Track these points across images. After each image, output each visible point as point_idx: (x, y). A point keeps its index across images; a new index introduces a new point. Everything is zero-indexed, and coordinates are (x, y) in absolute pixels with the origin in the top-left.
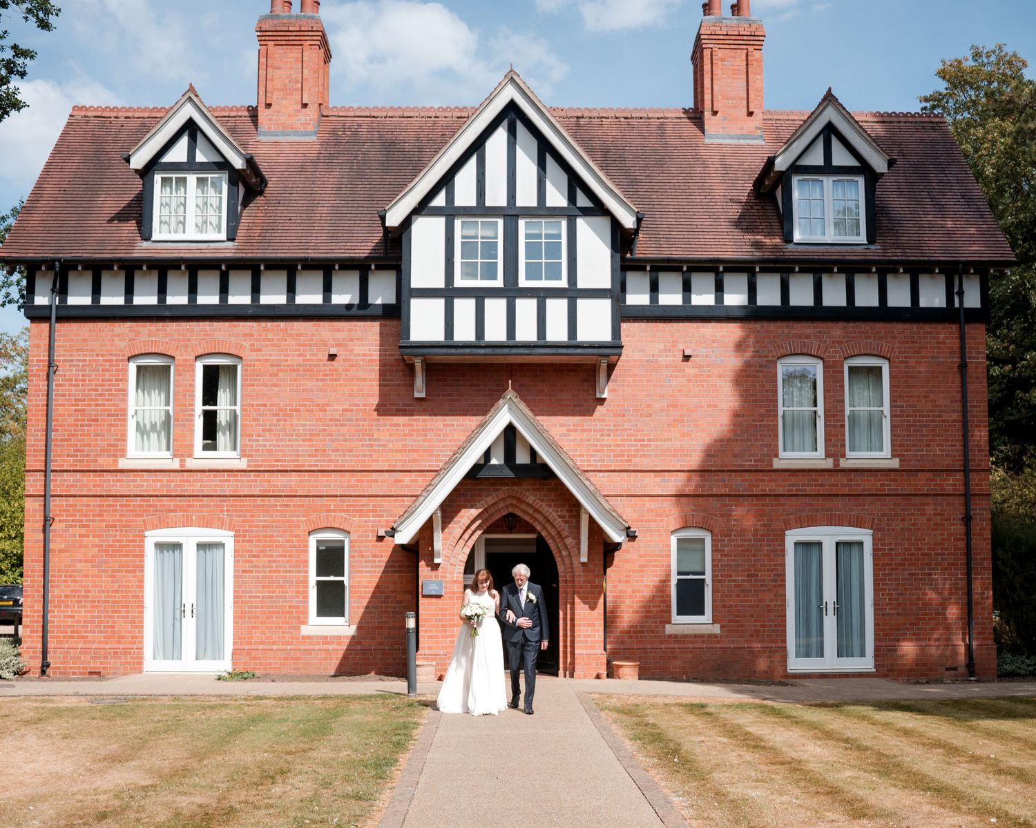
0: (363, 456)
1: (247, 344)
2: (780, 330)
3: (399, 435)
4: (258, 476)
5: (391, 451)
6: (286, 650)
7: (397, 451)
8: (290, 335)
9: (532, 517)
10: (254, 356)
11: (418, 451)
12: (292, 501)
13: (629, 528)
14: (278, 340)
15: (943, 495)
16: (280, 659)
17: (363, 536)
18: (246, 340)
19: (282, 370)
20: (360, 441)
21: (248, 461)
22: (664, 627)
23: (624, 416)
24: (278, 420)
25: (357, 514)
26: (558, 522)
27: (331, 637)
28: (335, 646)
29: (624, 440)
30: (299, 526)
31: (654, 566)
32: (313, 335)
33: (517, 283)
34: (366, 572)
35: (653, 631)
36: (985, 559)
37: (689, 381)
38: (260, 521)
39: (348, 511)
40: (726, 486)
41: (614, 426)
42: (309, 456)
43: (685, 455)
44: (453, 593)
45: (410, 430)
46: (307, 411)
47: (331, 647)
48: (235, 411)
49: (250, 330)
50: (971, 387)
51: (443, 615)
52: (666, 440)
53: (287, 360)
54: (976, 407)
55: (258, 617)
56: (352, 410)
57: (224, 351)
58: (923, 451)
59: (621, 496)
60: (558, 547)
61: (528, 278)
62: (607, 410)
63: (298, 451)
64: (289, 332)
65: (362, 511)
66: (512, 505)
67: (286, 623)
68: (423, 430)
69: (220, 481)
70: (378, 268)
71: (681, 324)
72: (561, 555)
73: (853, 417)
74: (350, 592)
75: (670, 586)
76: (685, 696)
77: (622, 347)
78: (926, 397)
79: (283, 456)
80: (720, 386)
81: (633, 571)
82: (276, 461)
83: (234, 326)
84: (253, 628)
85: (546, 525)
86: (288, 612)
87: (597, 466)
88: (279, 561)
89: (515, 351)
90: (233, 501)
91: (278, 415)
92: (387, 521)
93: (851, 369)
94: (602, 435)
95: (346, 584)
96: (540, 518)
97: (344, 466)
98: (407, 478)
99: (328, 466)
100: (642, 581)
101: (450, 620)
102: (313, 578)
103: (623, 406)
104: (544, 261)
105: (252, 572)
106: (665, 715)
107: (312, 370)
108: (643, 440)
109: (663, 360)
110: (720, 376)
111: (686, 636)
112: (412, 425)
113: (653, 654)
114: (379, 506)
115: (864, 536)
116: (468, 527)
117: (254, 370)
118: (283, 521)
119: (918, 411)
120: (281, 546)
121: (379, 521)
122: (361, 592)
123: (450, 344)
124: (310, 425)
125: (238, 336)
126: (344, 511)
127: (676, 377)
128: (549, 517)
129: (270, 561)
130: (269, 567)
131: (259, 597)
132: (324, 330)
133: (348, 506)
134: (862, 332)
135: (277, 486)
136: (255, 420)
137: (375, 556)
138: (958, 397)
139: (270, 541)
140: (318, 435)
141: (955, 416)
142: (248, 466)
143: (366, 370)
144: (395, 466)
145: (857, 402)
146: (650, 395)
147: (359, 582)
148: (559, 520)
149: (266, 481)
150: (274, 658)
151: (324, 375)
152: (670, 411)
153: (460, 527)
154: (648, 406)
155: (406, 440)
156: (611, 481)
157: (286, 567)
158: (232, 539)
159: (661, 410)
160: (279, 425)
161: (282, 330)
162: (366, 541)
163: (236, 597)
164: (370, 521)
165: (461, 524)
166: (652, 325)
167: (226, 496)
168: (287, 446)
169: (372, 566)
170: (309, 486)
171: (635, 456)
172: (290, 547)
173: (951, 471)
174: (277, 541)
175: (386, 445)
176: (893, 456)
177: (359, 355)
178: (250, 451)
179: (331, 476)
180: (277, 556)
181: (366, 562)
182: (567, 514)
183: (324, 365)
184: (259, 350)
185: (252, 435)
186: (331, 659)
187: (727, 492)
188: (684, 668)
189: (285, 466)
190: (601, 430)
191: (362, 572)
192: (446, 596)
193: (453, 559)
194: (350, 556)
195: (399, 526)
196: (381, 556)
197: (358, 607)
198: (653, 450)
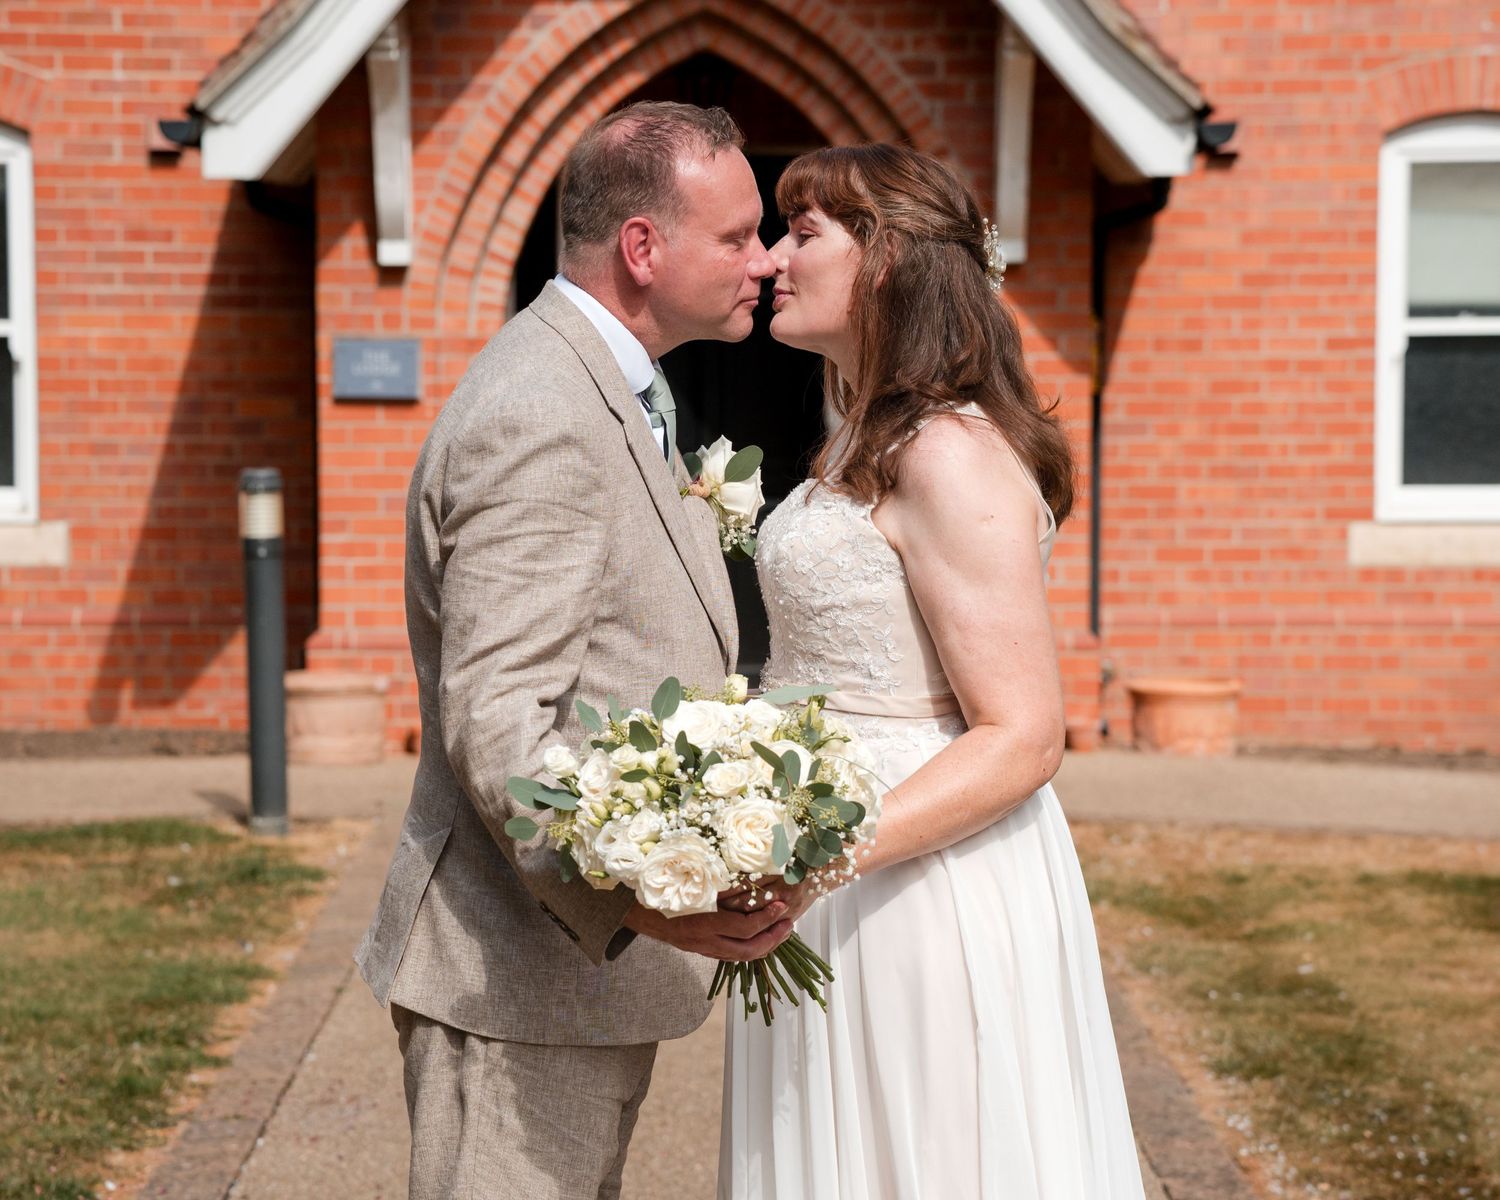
9: (793, 68)
13: (1206, 112)
17: (85, 150)
22: (1343, 535)
25: (58, 54)
26: (902, 91)
31: (1306, 279)
34: (103, 301)
35: (1294, 553)
39: (18, 39)
65: (78, 41)
74: (43, 386)
75: (1369, 365)
76: (1446, 838)
81: (1219, 302)
85: (856, 105)
95: (21, 349)
96: (828, 75)
100: (1255, 344)
106: (1371, 931)
111: (1439, 574)
113: (1292, 650)
114: (150, 21)
116: (524, 113)
121: (154, 87)
122: (81, 386)
128: (868, 71)
137: (137, 235)
147: (72, 342)
148: (908, 82)
153: (491, 112)
162: (101, 172)
164: (112, 86)
165: (492, 99)
169: (129, 279)
181: (103, 257)
182: (939, 58)
188: (1429, 706)
191: (83, 300)
192: (428, 402)
193: (464, 253)
194: (41, 235)
195: (219, 98)
196: (168, 237)
197: (73, 449)
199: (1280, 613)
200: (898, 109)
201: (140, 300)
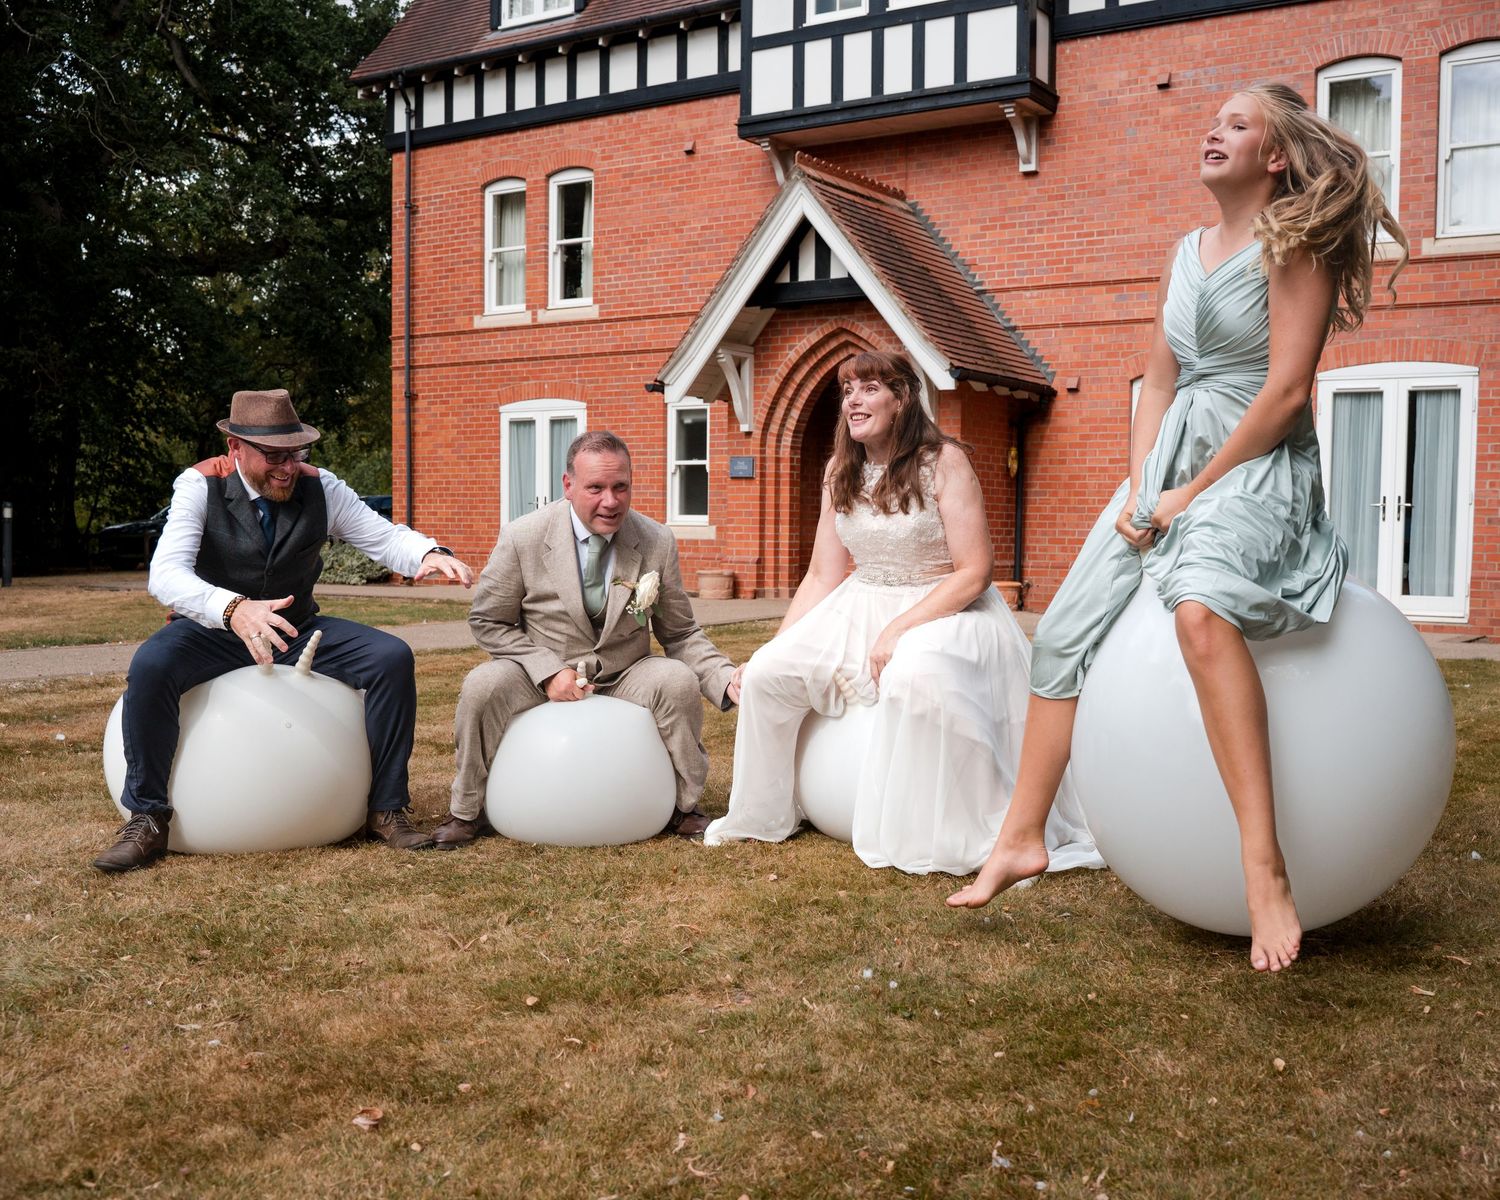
23: (1064, 197)
29: (1063, 237)
52: (1126, 231)
94: (1031, 232)
103: (1063, 181)
108: (1092, 235)
109: (1126, 98)
115: (1464, 378)
127: (1146, 123)
146: (1103, 160)
152: (1133, 182)
154: (1101, 177)
156: (1043, 303)
159: (1120, 183)
166: (1110, 39)
171: (1079, 261)
198: (1104, 250)
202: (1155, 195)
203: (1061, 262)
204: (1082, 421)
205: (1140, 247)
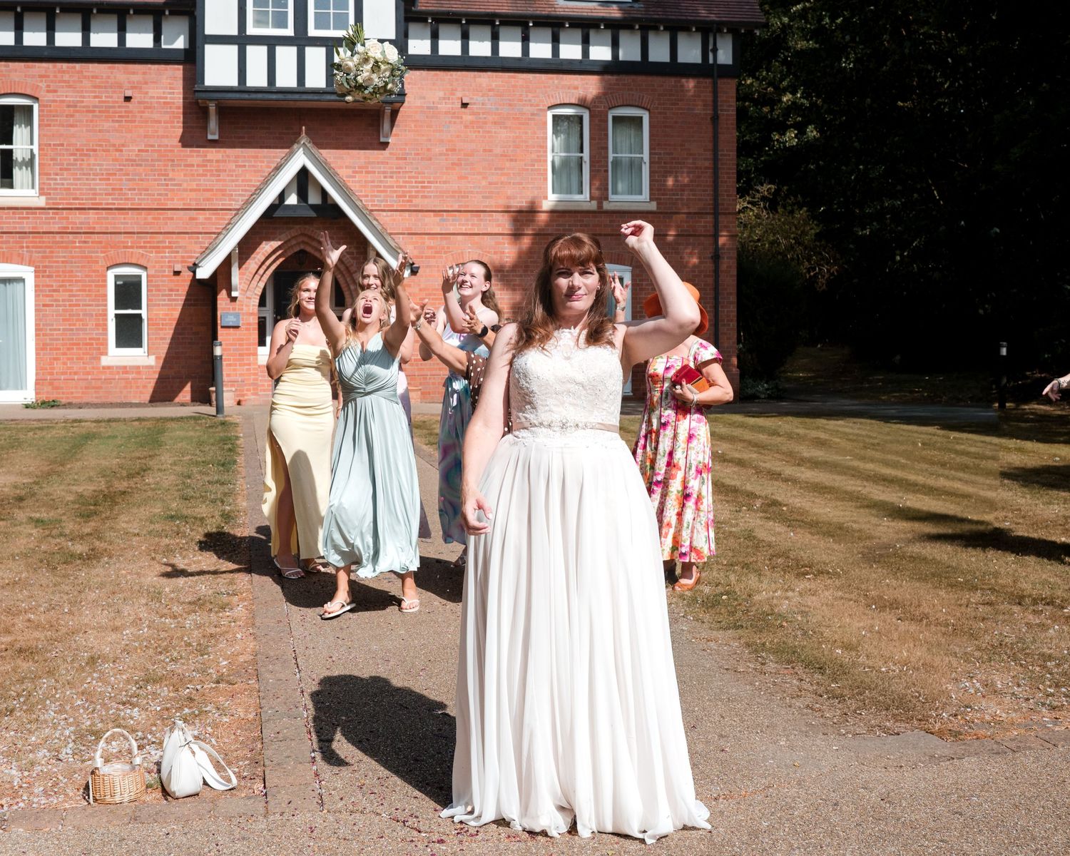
0: (159, 195)
1: (43, 85)
2: (551, 81)
3: (193, 175)
4: (57, 214)
5: (185, 190)
6: (87, 379)
7: (191, 190)
8: (85, 77)
10: (50, 96)
11: (212, 190)
12: (90, 238)
13: (413, 264)
14: (74, 82)
15: (695, 235)
16: (81, 388)
17: (160, 272)
18: (42, 81)
19: (77, 111)
20: (155, 180)
21: (47, 199)
23: (405, 159)
24: (75, 160)
25: (154, 250)
26: (347, 259)
27: (130, 367)
28: (134, 375)
29: (406, 182)
30: (97, 262)
31: (433, 299)
32: (109, 77)
33: (307, 32)
34: (163, 305)
36: (731, 294)
37: (466, 127)
38: (59, 257)
39: (145, 247)
40: (499, 225)
41: (397, 168)
42: (106, 194)
43: (462, 197)
44: (249, 324)
45: (204, 171)
46: (103, 151)
47: (130, 376)
48: (32, 150)
49: (46, 71)
50: (722, 137)
51: (240, 345)
52: (445, 182)
53: (83, 102)
54: (726, 155)
55: (59, 349)
56: (147, 151)
57: (20, 92)
58: (677, 195)
59: (404, 234)
60: (346, 282)
61: (317, 27)
62: (391, 154)
63: (95, 189)
64: (85, 74)
65: (158, 247)
66: (303, 242)
67: (87, 354)
68: (216, 170)
69: (19, 218)
70: (172, 13)
71: (459, 73)
72: (349, 289)
73: (616, 163)
74: (148, 325)
77: (405, 95)
78: (682, 145)
79: (81, 194)
80: (495, 133)
82: (74, 199)
83: (28, 67)
84: (55, 359)
86: (87, 344)
87: (380, 206)
88: (78, 296)
89: (305, 97)
90: (33, 237)
91: (75, 155)
92: (183, 257)
93: (615, 118)
94: (385, 177)
95: (144, 316)
97: (140, 204)
98: (201, 217)
99: (125, 204)
101: (247, 349)
102: (112, 311)
103: (405, 149)
104: (332, 11)
105: (52, 305)
107: (108, 112)
108: (424, 182)
109: (443, 107)
110: (495, 123)
112: (206, 166)
114: (174, 243)
115: (624, 272)
116: (263, 263)
117: (51, 111)
118: (82, 257)
119: (674, 158)
120: (79, 281)
121: (175, 257)
122: (158, 324)
123: (242, 88)
124: (107, 165)
125: (33, 76)
126: (141, 247)
127: (455, 123)
129: (70, 296)
130: (69, 301)
131: (59, 330)
132: (119, 73)
133: (144, 242)
134: (624, 85)
135: (75, 223)
136: (52, 160)
137: (171, 290)
138: (710, 146)
139: (70, 276)
140: (115, 174)
141: (707, 164)
142: (47, 204)
143: (160, 113)
144: (189, 204)
145: (619, 147)
146: (430, 140)
147: (156, 314)
148: (348, 256)
149: (63, 218)
150: (76, 388)
151: (119, 116)
152: (448, 155)
153: (256, 263)
154: (428, 150)
155: (200, 180)
156: (394, 220)
157: (85, 300)
158: (33, 274)
159: (440, 154)
160: (76, 165)
161: (78, 72)
163: (38, 329)
164: (166, 257)
165: (256, 260)
166: (432, 73)
167: (25, 233)
168: (85, 184)
169: (169, 300)
170: (106, 223)
171: (416, 197)
172: (89, 281)
173: (702, 213)
174: (76, 276)
175: (180, 185)
176: (651, 199)
177: (153, 97)
178: (48, 189)
179: (128, 214)
180: (77, 291)
181: (163, 296)
182: (355, 252)
183: (119, 107)
184: (55, 91)
185: (50, 174)
186: (131, 387)
187: (501, 232)
189: (83, 204)
190: (384, 172)
191: (159, 305)
192: (243, 327)
193: (249, 294)
194: (148, 291)
195: (200, 262)
196: (178, 291)
197: (156, 339)
198: (432, 192)
199: (429, 373)
200: (346, 262)
201: (171, 305)
202: (461, 164)
203: (405, 196)
204: (421, 290)
205: (453, 192)
